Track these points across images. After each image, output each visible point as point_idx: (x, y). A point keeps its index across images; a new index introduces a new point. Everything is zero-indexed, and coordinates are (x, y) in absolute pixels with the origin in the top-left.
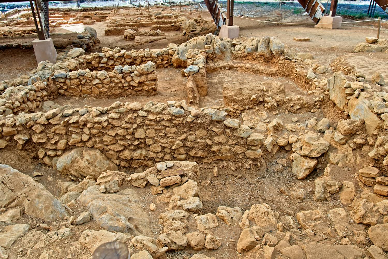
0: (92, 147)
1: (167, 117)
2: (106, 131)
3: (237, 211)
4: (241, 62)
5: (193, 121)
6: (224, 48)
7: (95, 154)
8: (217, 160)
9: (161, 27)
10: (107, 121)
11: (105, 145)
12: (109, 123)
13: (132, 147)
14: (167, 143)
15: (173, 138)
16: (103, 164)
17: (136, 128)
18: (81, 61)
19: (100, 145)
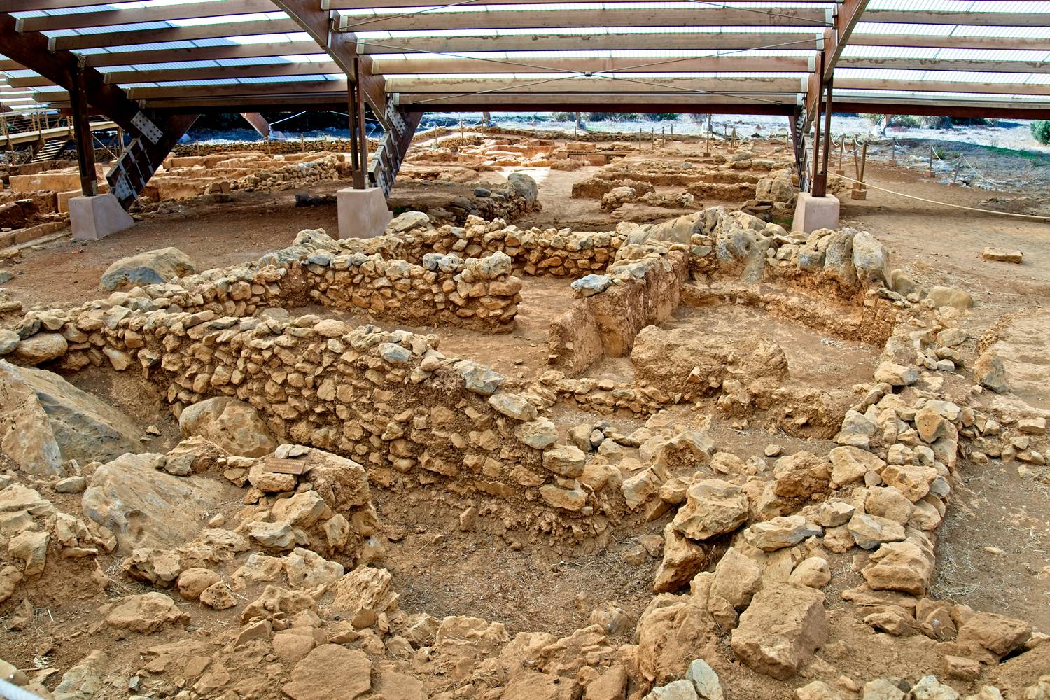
0: (246, 400)
1: (374, 363)
2: (270, 372)
3: (332, 570)
4: (784, 291)
5: (422, 382)
6: (747, 247)
7: (243, 415)
8: (479, 492)
9: (711, 188)
10: (270, 348)
11: (267, 401)
12: (274, 356)
13: (312, 418)
14: (372, 423)
15: (386, 414)
16: (250, 439)
17: (320, 376)
18: (408, 240)
19: (258, 399)
